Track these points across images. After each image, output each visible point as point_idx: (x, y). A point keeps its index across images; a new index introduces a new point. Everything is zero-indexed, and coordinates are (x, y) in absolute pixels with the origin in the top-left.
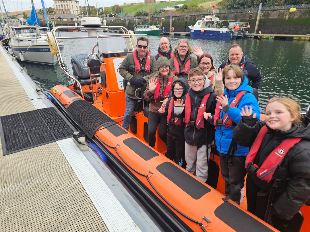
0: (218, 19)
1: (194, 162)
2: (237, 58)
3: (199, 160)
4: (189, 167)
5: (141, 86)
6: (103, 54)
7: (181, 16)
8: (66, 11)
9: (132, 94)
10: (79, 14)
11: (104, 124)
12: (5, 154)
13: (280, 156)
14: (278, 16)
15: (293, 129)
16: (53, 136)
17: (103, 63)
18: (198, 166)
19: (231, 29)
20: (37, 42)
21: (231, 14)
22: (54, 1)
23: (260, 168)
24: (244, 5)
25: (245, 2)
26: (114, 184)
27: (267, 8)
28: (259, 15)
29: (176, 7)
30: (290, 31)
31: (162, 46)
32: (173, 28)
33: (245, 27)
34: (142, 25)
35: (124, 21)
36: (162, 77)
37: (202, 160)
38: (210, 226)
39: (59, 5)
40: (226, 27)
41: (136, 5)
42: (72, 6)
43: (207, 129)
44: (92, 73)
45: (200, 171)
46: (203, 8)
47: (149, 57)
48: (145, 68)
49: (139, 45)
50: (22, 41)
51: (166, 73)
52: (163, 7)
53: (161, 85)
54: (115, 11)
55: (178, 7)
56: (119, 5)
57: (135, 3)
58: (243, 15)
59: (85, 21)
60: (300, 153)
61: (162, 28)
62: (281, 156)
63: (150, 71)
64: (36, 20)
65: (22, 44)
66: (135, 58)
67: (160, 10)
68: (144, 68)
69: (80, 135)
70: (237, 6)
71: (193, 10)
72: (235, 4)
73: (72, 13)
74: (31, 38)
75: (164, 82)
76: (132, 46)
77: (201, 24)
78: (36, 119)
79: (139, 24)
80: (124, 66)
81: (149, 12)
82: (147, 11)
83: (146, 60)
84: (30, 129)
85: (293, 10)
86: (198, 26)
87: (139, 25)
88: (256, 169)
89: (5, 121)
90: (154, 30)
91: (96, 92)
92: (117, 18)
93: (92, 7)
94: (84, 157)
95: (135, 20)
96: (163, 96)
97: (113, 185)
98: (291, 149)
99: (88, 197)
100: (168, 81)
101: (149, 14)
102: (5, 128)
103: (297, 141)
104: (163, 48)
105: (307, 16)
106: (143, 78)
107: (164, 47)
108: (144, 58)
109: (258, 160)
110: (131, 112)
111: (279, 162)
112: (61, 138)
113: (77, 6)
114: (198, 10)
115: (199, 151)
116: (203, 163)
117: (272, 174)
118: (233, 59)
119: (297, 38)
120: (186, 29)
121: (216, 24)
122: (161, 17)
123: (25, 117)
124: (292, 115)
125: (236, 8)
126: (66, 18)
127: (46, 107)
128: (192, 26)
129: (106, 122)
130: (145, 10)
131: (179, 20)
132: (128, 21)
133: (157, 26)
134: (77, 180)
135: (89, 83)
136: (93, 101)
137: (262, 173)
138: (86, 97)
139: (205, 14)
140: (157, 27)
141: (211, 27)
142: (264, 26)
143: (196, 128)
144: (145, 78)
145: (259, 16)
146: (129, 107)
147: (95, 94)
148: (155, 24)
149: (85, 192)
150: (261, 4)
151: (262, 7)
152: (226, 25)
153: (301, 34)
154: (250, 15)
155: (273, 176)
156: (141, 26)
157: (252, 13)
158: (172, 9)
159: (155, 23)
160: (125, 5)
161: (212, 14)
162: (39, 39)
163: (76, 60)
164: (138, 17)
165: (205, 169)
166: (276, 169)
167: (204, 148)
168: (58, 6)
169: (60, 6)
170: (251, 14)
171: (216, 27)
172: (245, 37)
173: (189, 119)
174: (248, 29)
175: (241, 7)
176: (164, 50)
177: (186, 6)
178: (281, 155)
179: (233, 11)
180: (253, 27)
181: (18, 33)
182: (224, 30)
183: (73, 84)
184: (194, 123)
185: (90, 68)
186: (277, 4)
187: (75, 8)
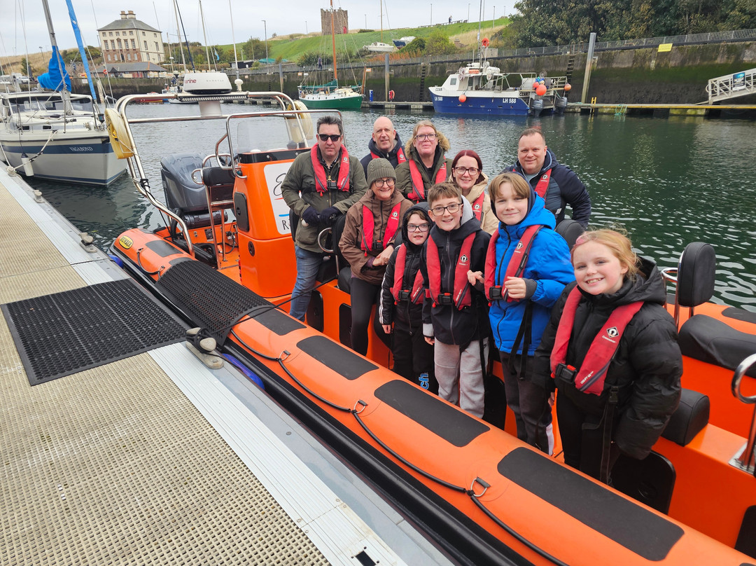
0: (496, 71)
1: (454, 382)
2: (534, 158)
3: (466, 375)
4: (444, 391)
5: (332, 223)
6: (240, 155)
7: (410, 64)
8: (129, 56)
9: (311, 240)
10: (163, 61)
11: (249, 310)
12: (34, 384)
13: (611, 340)
14: (634, 62)
15: (627, 288)
16: (140, 340)
17: (242, 175)
18: (463, 389)
19: (527, 93)
20: (66, 130)
21: (526, 59)
22: (99, 31)
23: (580, 371)
24: (556, 37)
25: (557, 31)
26: (289, 430)
27: (608, 45)
28: (589, 60)
29: (398, 44)
30: (661, 97)
31: (379, 135)
32: (392, 93)
33: (559, 87)
34: (317, 87)
35: (273, 76)
36: (379, 202)
37: (472, 374)
38: (489, 494)
39: (112, 41)
40: (516, 90)
41: (303, 39)
42: (145, 42)
43: (477, 307)
44: (213, 199)
45: (469, 398)
46: (462, 46)
47: (345, 160)
48: (338, 184)
49: (322, 133)
50: (27, 128)
51: (387, 194)
52: (367, 44)
53: (376, 220)
54: (250, 54)
55: (403, 44)
56: (261, 40)
57: (300, 35)
58: (554, 60)
59: (194, 81)
60: (645, 328)
61: (367, 93)
62: (614, 342)
63: (350, 189)
64: (63, 80)
65: (27, 136)
66: (315, 162)
67: (361, 51)
68: (336, 183)
69: (203, 335)
70: (539, 40)
71: (437, 51)
72: (535, 35)
73: (145, 58)
74: (50, 121)
75: (383, 212)
76: (304, 136)
77: (458, 82)
78: (93, 307)
79: (310, 83)
80: (292, 181)
81: (334, 54)
82: (330, 53)
83: (339, 166)
84: (82, 328)
85: (665, 47)
86: (451, 88)
87: (311, 86)
88: (572, 374)
89: (19, 314)
90: (347, 97)
91: (221, 244)
92: (257, 69)
93: (194, 45)
94: (217, 381)
95: (300, 74)
96: (382, 243)
97: (289, 433)
98: (629, 325)
99: (236, 459)
100: (391, 211)
101: (335, 60)
102: (22, 328)
103: (637, 308)
104: (382, 139)
105: (698, 61)
106: (335, 205)
107: (384, 137)
108: (334, 163)
109: (574, 355)
110: (310, 283)
111: (612, 354)
112: (158, 344)
113: (157, 43)
114: (450, 50)
115: (464, 354)
116: (473, 380)
117: (603, 377)
118: (526, 159)
119: (677, 110)
120: (423, 94)
121: (492, 81)
122: (363, 67)
123: (65, 303)
124: (623, 262)
125: (536, 45)
126: (130, 72)
127: (111, 280)
128: (436, 87)
129: (256, 306)
130: (325, 50)
131: (406, 73)
132: (284, 76)
133: (355, 87)
134: (209, 427)
135: (206, 223)
136: (217, 264)
137: (585, 379)
138: (200, 256)
139: (466, 58)
140: (354, 90)
141: (481, 89)
142: (603, 84)
143: (455, 307)
144: (339, 205)
145: (591, 62)
146: (304, 272)
147: (219, 247)
148: (350, 83)
149: (227, 449)
150: (593, 35)
151: (596, 41)
152: (516, 83)
153: (686, 101)
154: (570, 61)
155: (606, 381)
156: (315, 89)
157: (574, 57)
158: (387, 47)
159: (349, 81)
160: (274, 39)
161: (483, 59)
162: (70, 124)
163: (174, 169)
164: (307, 67)
165: (478, 393)
166: (610, 366)
167: (474, 348)
168: (109, 43)
169: (116, 42)
170: (571, 57)
171: (493, 88)
172: (560, 111)
173: (438, 290)
174: (567, 93)
175: (548, 42)
176: (384, 144)
177: (421, 40)
178: (613, 339)
179: (530, 51)
180: (577, 88)
181: (17, 111)
182: (512, 95)
183: (169, 226)
184: (451, 296)
185: (209, 189)
186: (629, 34)
187: (152, 48)
